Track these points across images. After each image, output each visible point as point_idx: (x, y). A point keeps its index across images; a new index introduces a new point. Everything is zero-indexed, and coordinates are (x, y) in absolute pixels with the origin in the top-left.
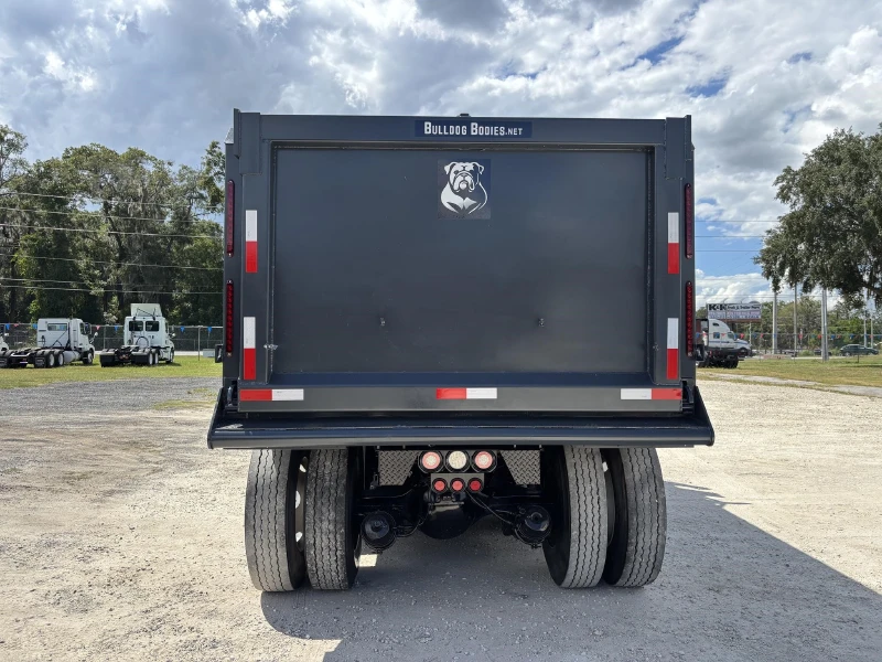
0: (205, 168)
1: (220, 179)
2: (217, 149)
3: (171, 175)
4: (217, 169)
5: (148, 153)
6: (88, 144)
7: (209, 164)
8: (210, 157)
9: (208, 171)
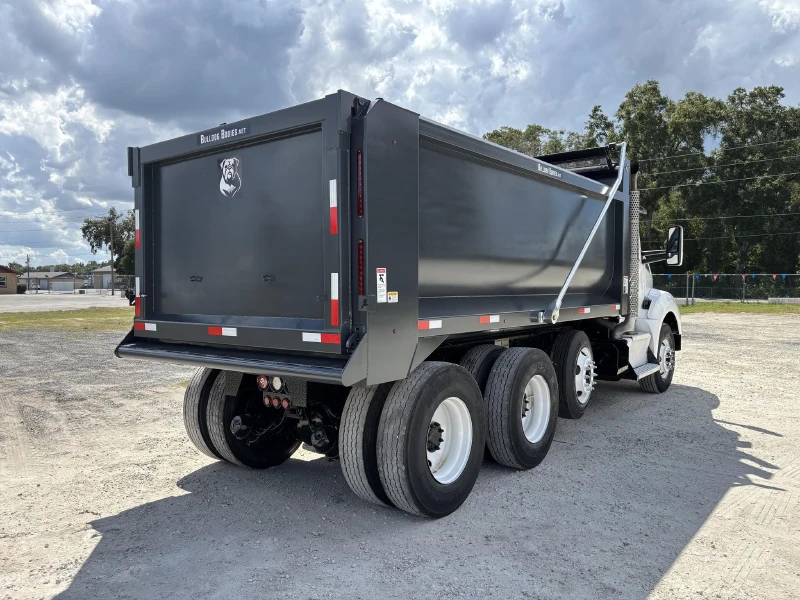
0: (587, 131)
1: (601, 140)
2: (599, 113)
3: (563, 143)
4: (599, 131)
5: (544, 127)
6: (498, 129)
7: (591, 127)
8: (592, 120)
9: (591, 134)
